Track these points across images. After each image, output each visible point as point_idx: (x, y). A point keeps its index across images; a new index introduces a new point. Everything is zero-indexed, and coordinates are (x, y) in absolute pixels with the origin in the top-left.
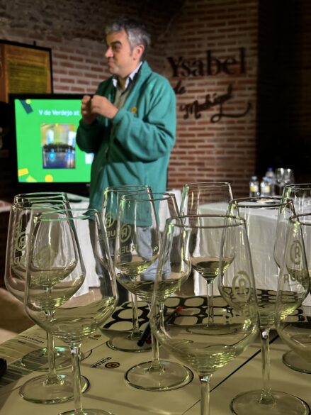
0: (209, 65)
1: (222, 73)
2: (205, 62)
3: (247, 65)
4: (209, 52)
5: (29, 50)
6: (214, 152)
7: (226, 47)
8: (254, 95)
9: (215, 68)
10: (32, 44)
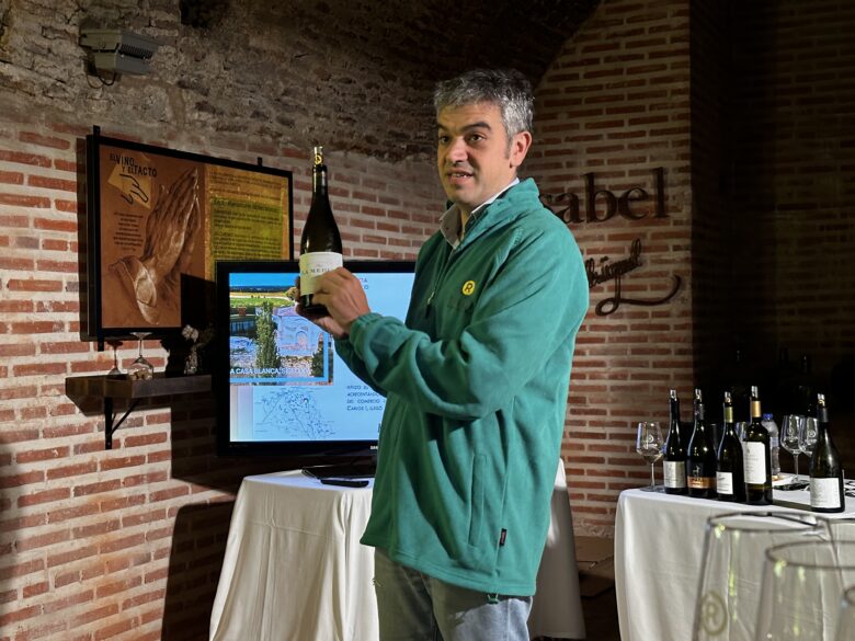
0: (592, 202)
1: (619, 218)
2: (582, 196)
3: (670, 203)
4: (591, 177)
5: (251, 174)
6: (606, 375)
7: (626, 168)
8: (686, 260)
9: (603, 208)
10: (256, 163)
